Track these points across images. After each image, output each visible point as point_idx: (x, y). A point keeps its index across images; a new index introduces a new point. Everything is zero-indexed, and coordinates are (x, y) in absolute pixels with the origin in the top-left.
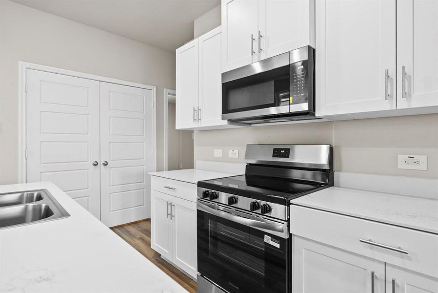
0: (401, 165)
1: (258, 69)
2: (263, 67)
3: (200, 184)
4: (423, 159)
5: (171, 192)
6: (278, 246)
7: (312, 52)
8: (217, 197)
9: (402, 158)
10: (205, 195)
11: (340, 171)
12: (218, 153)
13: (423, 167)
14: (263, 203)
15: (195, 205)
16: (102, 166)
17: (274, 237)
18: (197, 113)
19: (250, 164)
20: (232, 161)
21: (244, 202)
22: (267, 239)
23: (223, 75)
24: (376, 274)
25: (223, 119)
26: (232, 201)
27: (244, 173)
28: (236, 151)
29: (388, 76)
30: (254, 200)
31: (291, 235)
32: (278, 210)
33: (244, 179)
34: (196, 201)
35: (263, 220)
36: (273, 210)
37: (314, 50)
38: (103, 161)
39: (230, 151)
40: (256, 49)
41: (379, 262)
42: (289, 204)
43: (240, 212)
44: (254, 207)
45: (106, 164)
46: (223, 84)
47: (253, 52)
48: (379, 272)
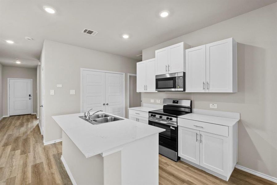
0: (211, 107)
1: (168, 76)
2: (170, 76)
3: (149, 112)
4: (216, 105)
5: (138, 115)
6: (174, 129)
7: (184, 73)
8: (155, 116)
9: (211, 105)
10: (152, 115)
11: (194, 108)
12: (152, 101)
13: (216, 107)
14: (170, 117)
15: (148, 119)
16: (106, 105)
17: (173, 127)
18: (146, 87)
19: (165, 105)
20: (158, 104)
21: (164, 117)
22: (171, 127)
23: (156, 76)
24: (197, 133)
25: (156, 90)
26: (161, 117)
27: (163, 108)
28: (159, 100)
29: (204, 83)
30: (167, 117)
31: (178, 126)
32: (174, 119)
33: (163, 110)
34: (148, 118)
35: (170, 122)
36: (173, 119)
37: (185, 73)
38: (106, 104)
39: (157, 100)
40: (167, 70)
41: (198, 130)
42: (177, 118)
43: (163, 120)
44: (168, 118)
45: (107, 104)
46: (156, 79)
47: (166, 71)
48: (198, 133)
